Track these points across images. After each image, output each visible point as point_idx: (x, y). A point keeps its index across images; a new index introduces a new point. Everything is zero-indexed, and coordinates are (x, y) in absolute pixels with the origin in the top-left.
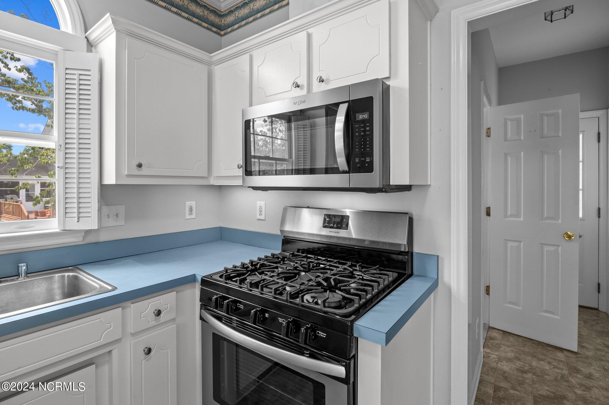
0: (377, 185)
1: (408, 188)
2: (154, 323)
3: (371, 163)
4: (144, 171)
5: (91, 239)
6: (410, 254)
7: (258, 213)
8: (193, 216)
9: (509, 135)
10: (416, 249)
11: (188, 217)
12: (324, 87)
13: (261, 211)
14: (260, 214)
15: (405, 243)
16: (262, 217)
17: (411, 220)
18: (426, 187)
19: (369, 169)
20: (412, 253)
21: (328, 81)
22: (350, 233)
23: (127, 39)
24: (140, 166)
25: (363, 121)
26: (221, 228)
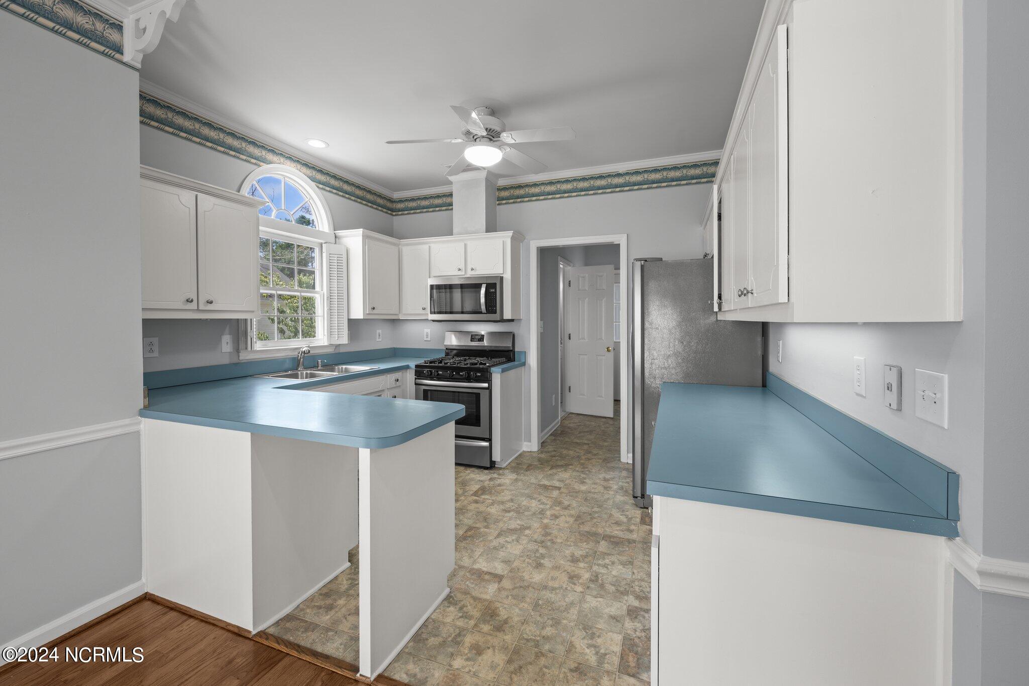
0: (498, 319)
1: (512, 320)
2: (395, 386)
3: (496, 310)
4: (375, 311)
5: (342, 350)
6: (513, 351)
7: (425, 336)
8: (380, 340)
9: (580, 287)
10: (516, 350)
11: (378, 340)
12: (473, 273)
13: (427, 335)
14: (427, 337)
15: (511, 346)
16: (429, 339)
17: (514, 336)
18: (520, 320)
19: (495, 312)
20: (514, 351)
21: (476, 270)
22: (484, 343)
23: (367, 240)
24: (374, 308)
25: (493, 292)
26: (395, 349)
